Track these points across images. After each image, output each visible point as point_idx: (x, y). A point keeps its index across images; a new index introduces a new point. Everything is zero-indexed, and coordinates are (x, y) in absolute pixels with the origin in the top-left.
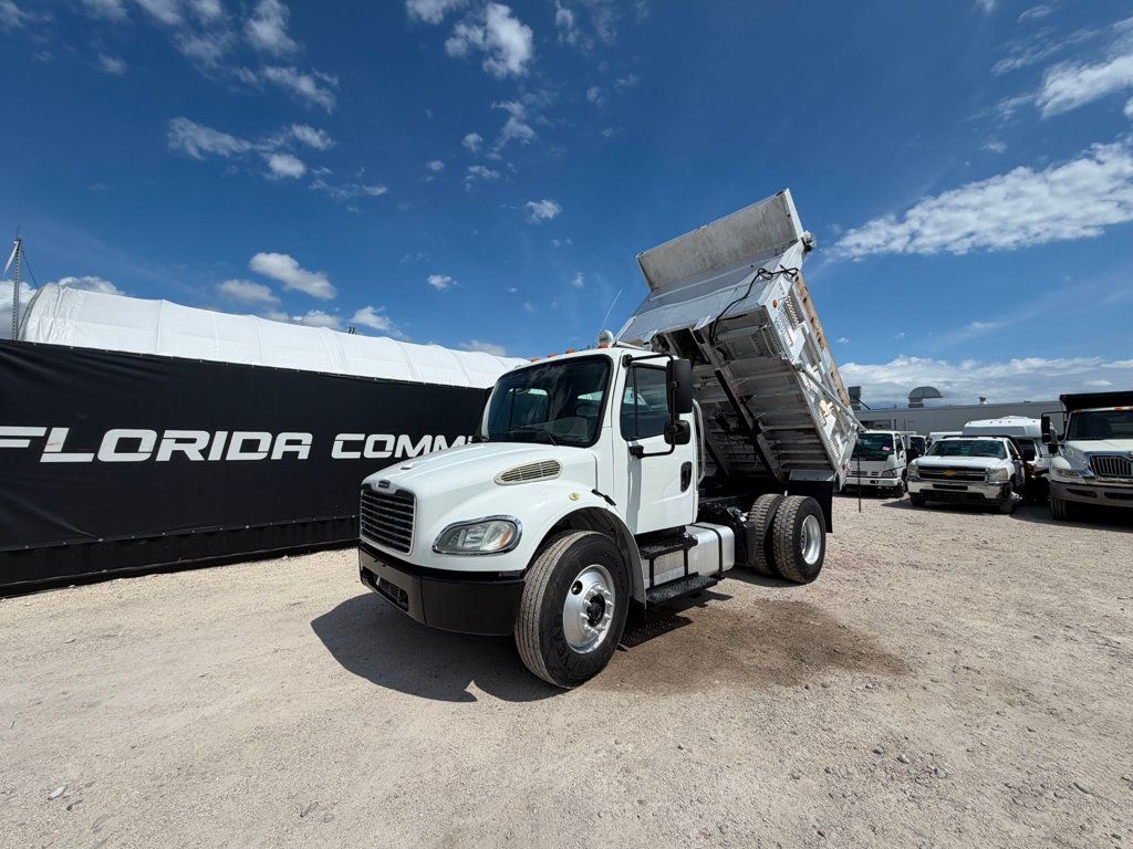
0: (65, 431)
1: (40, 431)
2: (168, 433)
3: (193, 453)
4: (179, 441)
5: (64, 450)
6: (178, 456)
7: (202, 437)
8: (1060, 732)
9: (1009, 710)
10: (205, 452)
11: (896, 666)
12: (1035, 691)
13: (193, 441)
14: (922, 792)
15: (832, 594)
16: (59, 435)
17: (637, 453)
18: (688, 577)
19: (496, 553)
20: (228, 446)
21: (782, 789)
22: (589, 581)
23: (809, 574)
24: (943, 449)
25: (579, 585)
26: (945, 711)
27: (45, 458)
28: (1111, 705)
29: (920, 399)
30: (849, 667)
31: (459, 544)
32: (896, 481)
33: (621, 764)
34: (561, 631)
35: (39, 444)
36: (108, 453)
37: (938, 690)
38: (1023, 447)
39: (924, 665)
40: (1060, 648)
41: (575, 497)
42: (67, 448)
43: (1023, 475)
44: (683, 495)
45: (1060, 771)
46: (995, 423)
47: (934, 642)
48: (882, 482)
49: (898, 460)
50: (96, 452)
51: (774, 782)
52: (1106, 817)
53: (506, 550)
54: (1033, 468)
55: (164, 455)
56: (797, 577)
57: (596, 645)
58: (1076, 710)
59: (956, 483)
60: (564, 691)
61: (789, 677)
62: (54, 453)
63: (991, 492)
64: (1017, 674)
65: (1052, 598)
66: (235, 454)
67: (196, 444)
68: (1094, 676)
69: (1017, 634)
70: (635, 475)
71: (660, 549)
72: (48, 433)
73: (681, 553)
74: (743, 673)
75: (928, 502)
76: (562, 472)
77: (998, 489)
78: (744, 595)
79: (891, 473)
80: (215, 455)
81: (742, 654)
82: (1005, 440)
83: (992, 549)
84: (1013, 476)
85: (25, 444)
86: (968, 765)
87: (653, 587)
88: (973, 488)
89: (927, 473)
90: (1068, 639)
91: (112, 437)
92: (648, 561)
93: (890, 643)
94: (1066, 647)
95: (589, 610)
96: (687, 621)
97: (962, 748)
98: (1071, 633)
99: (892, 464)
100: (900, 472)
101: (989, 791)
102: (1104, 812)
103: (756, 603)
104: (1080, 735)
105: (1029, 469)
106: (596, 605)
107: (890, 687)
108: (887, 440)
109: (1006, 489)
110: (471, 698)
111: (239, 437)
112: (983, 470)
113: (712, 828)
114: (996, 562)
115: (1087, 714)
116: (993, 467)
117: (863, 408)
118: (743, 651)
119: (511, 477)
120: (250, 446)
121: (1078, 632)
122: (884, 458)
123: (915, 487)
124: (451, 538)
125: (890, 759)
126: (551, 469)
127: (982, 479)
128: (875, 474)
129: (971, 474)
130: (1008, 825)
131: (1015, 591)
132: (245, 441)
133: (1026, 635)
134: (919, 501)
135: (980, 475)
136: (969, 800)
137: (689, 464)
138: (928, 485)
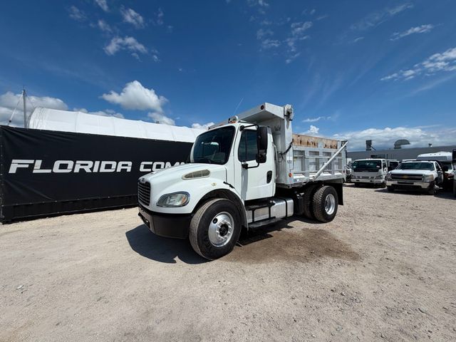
0: (41, 161)
1: (32, 162)
2: (77, 162)
3: (87, 169)
4: (82, 165)
5: (41, 168)
6: (82, 170)
7: (90, 163)
8: (421, 287)
9: (400, 277)
10: (92, 169)
11: (354, 257)
12: (416, 269)
13: (87, 165)
14: (347, 307)
15: (337, 227)
16: (39, 163)
17: (245, 167)
18: (270, 218)
19: (179, 206)
20: (100, 167)
21: (286, 302)
22: (221, 218)
23: (329, 219)
24: (404, 167)
25: (216, 220)
26: (370, 276)
27: (34, 171)
28: (451, 277)
29: (399, 145)
30: (333, 257)
31: (167, 203)
32: (382, 181)
33: (224, 289)
34: (208, 237)
35: (32, 166)
36: (56, 169)
37: (371, 267)
38: (444, 165)
39: (368, 257)
40: (436, 252)
41: (214, 184)
42: (42, 168)
43: (442, 178)
44: (268, 184)
45: (414, 303)
46: (433, 155)
47: (376, 248)
48: (375, 181)
49: (384, 172)
50: (52, 169)
51: (283, 300)
52: (428, 323)
53: (184, 205)
54: (448, 174)
55: (77, 170)
56: (323, 220)
57: (225, 244)
58: (432, 278)
59: (408, 181)
60: (210, 261)
61: (305, 259)
62: (37, 169)
63: (425, 185)
64: (410, 262)
65: (440, 231)
66: (103, 170)
67: (88, 166)
68: (448, 265)
69: (417, 245)
70: (245, 176)
71: (256, 206)
72: (35, 162)
73: (267, 209)
74: (287, 257)
75: (396, 190)
76: (211, 174)
77: (428, 184)
78: (298, 226)
79: (380, 177)
80: (95, 170)
81: (289, 250)
82: (434, 162)
83: (419, 210)
84: (436, 179)
85: (27, 166)
86: (372, 298)
87: (253, 222)
88: (416, 184)
89: (395, 177)
90: (440, 248)
91: (57, 163)
92: (251, 211)
93: (355, 248)
94: (438, 252)
95: (220, 230)
96: (271, 236)
97: (372, 291)
98: (444, 246)
99: (380, 173)
100: (384, 177)
101: (376, 309)
102: (428, 321)
103: (303, 230)
104: (430, 289)
105: (446, 175)
106: (223, 228)
107: (349, 265)
108: (379, 163)
109: (432, 184)
110: (175, 262)
111: (104, 163)
112: (422, 175)
113: (251, 315)
114: (418, 215)
115: (437, 280)
116: (426, 174)
117: (373, 150)
118: (289, 249)
119: (189, 176)
120: (108, 167)
121: (447, 245)
122: (377, 171)
123: (389, 183)
124: (164, 200)
125: (337, 294)
126: (206, 173)
127: (421, 179)
128: (372, 178)
129: (417, 177)
130: (380, 323)
131: (424, 228)
132: (106, 165)
133: (422, 246)
134: (392, 189)
135: (420, 177)
136: (367, 312)
137: (271, 172)
138: (395, 182)
